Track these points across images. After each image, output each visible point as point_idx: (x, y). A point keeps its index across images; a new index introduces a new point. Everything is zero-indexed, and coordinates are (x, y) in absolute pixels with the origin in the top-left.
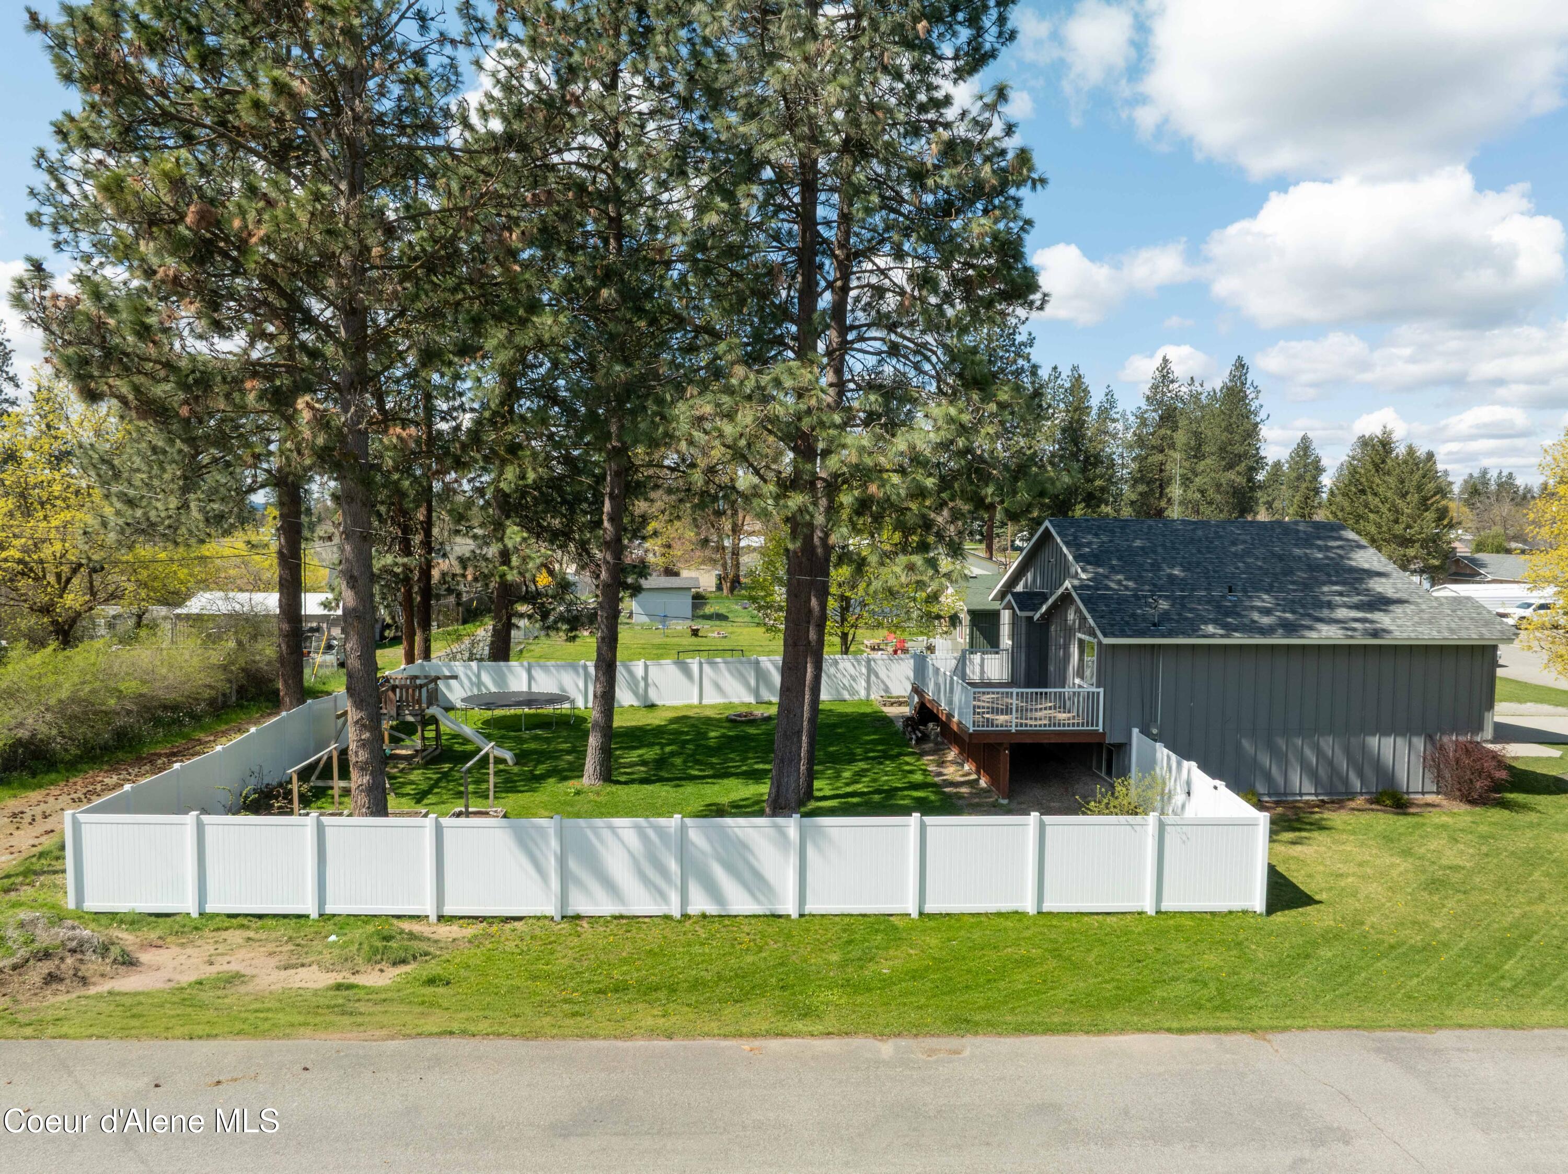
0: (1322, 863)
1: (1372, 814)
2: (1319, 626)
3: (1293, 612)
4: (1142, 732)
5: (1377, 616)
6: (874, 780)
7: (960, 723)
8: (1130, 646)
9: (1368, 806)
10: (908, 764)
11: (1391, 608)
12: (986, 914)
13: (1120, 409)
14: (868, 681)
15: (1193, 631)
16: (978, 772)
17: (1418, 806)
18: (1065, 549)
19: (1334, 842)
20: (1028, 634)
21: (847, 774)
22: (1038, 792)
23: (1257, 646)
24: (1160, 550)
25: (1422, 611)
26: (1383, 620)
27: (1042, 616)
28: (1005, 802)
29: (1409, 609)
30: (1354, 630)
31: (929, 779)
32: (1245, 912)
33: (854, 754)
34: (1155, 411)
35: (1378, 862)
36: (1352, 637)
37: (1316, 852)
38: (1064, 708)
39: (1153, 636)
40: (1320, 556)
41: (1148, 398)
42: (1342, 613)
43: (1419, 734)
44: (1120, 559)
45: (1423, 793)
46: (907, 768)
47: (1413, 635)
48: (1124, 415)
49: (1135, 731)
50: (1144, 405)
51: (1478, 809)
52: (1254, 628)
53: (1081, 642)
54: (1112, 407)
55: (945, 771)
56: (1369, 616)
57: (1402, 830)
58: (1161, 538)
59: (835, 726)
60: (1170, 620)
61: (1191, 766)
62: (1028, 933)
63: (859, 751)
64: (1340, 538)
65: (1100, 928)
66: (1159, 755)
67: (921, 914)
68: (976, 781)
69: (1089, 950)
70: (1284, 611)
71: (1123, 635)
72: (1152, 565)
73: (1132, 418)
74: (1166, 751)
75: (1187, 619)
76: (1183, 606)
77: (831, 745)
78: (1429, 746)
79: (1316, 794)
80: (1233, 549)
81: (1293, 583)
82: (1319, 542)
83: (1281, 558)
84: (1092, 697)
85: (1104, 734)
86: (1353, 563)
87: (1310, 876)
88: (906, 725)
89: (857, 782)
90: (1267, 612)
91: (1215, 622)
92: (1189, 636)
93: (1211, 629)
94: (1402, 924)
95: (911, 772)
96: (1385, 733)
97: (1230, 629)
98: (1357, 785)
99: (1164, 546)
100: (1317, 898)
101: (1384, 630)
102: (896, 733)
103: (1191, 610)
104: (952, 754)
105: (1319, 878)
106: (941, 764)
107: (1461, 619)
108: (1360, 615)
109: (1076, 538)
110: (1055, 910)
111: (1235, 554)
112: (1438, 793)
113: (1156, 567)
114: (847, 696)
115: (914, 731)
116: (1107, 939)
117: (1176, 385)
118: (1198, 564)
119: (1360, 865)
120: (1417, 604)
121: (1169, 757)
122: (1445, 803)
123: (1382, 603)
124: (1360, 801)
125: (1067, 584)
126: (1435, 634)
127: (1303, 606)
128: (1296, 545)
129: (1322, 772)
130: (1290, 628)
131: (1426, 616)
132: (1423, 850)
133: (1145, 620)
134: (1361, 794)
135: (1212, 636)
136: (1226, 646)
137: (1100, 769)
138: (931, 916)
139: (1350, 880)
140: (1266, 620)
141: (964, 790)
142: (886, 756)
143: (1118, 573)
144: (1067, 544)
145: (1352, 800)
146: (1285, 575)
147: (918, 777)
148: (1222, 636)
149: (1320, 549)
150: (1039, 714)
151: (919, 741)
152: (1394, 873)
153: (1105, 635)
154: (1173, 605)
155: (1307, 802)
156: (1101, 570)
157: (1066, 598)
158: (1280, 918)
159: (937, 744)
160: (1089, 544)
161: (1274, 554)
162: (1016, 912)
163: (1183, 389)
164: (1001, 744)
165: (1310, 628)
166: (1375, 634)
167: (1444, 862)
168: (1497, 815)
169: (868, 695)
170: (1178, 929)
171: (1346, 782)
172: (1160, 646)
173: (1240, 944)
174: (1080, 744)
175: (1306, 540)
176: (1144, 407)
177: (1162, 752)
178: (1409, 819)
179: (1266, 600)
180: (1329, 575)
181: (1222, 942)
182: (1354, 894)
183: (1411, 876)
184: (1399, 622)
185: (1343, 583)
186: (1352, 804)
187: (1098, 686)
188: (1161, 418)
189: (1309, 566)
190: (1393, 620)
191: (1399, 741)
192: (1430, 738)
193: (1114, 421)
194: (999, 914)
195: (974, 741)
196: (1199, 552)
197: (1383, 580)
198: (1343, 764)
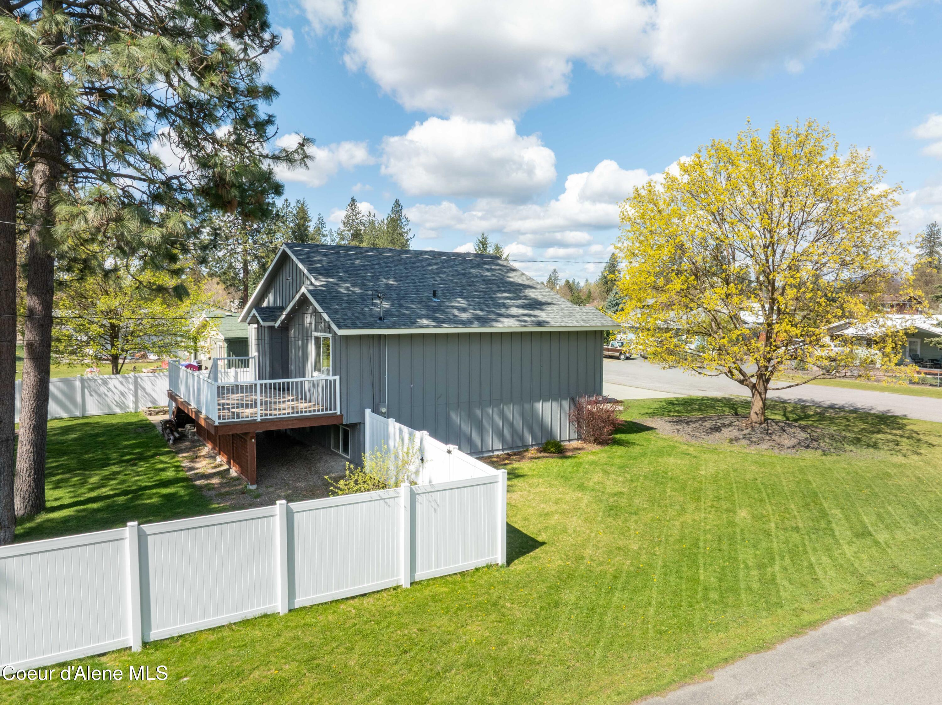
0: (529, 506)
1: (545, 460)
2: (502, 319)
3: (482, 310)
4: (373, 411)
5: (537, 312)
6: (123, 482)
7: (207, 418)
8: (360, 337)
9: (539, 455)
10: (162, 462)
11: (544, 307)
12: (229, 626)
13: (328, 228)
14: (136, 396)
15: (412, 324)
16: (229, 463)
17: (570, 450)
18: (300, 266)
19: (531, 486)
20: (271, 339)
21: (94, 480)
22: (284, 474)
23: (459, 334)
24: (376, 267)
25: (563, 309)
26: (542, 315)
27: (282, 322)
28: (254, 487)
29: (555, 308)
30: (525, 321)
31: (181, 475)
32: (489, 567)
33: (109, 459)
34: (348, 230)
35: (567, 498)
36: (525, 326)
37: (521, 496)
38: (304, 398)
39: (380, 328)
40: (489, 274)
41: (344, 223)
42: (514, 311)
43: (565, 399)
44: (346, 272)
45: (569, 441)
46: (160, 466)
47: (563, 324)
48: (330, 232)
49: (368, 411)
50: (342, 227)
51: (606, 448)
52: (456, 321)
53: (317, 339)
54: (323, 227)
55: (197, 465)
56: (531, 312)
57: (570, 469)
58: (376, 260)
59: (97, 435)
60: (392, 315)
61: (423, 435)
62: (278, 643)
63: (115, 455)
64: (498, 264)
65: (358, 615)
66: (391, 429)
67: (145, 644)
68: (228, 470)
69: (351, 649)
70: (475, 309)
71: (355, 327)
72: (372, 277)
73: (335, 235)
74: (398, 425)
75: (404, 314)
76: (401, 306)
77: (87, 453)
78: (572, 406)
79: (503, 450)
80: (430, 268)
81: (476, 291)
82: (486, 266)
83: (464, 275)
84: (330, 385)
85: (341, 416)
86: (512, 280)
87: (526, 519)
88: (164, 428)
89: (103, 486)
90: (464, 310)
91: (427, 317)
92: (409, 327)
93: (425, 322)
94: (611, 552)
95: (163, 470)
96: (546, 400)
97: (440, 322)
98: (529, 439)
99: (379, 264)
100: (540, 539)
101: (544, 322)
102: (157, 436)
103: (407, 308)
104: (207, 449)
105: (533, 519)
106: (194, 459)
107: (587, 314)
108: (526, 312)
109: (308, 257)
110: (308, 604)
111: (432, 272)
112: (578, 439)
113: (375, 278)
114: (118, 411)
115: (172, 432)
116: (367, 628)
117: (360, 215)
118: (407, 277)
119: (557, 503)
120: (558, 305)
121: (401, 431)
122: (585, 446)
123: (536, 305)
124: (532, 452)
125: (303, 290)
126: (575, 323)
127: (487, 306)
128: (472, 267)
129: (507, 434)
130: (483, 321)
131: (566, 312)
132: (591, 484)
133: (372, 315)
134: (532, 445)
135: (427, 327)
136: (436, 335)
137: (338, 448)
138: (158, 645)
139: (556, 517)
140: (464, 316)
141: (215, 481)
142: (142, 458)
143: (346, 281)
144: (301, 261)
145: (527, 451)
146: (470, 286)
147: (170, 474)
148: (435, 327)
149: (488, 270)
150: (282, 406)
151: (176, 441)
152: (583, 505)
153: (340, 327)
154: (393, 305)
155: (498, 457)
156: (331, 280)
157: (304, 302)
158: (519, 565)
159: (193, 441)
160: (320, 261)
161: (459, 273)
162: (265, 616)
163: (364, 218)
164: (246, 434)
165: (497, 321)
166: (540, 324)
167: (608, 490)
168: (618, 450)
169: (137, 407)
170: (435, 598)
171: (522, 438)
172: (385, 336)
173: (495, 604)
174: (318, 427)
175: (478, 265)
176: (343, 228)
177: (393, 426)
178: (570, 460)
179: (461, 302)
180: (499, 287)
181: (479, 606)
182: (565, 530)
183: (594, 506)
184: (552, 316)
185: (509, 292)
186: (528, 455)
187: (334, 374)
188: (352, 235)
189: (484, 280)
190: (548, 314)
191: (554, 404)
192: (573, 400)
193: (324, 236)
194: (245, 623)
195: (220, 433)
196: (406, 269)
197: (533, 290)
198: (519, 424)
